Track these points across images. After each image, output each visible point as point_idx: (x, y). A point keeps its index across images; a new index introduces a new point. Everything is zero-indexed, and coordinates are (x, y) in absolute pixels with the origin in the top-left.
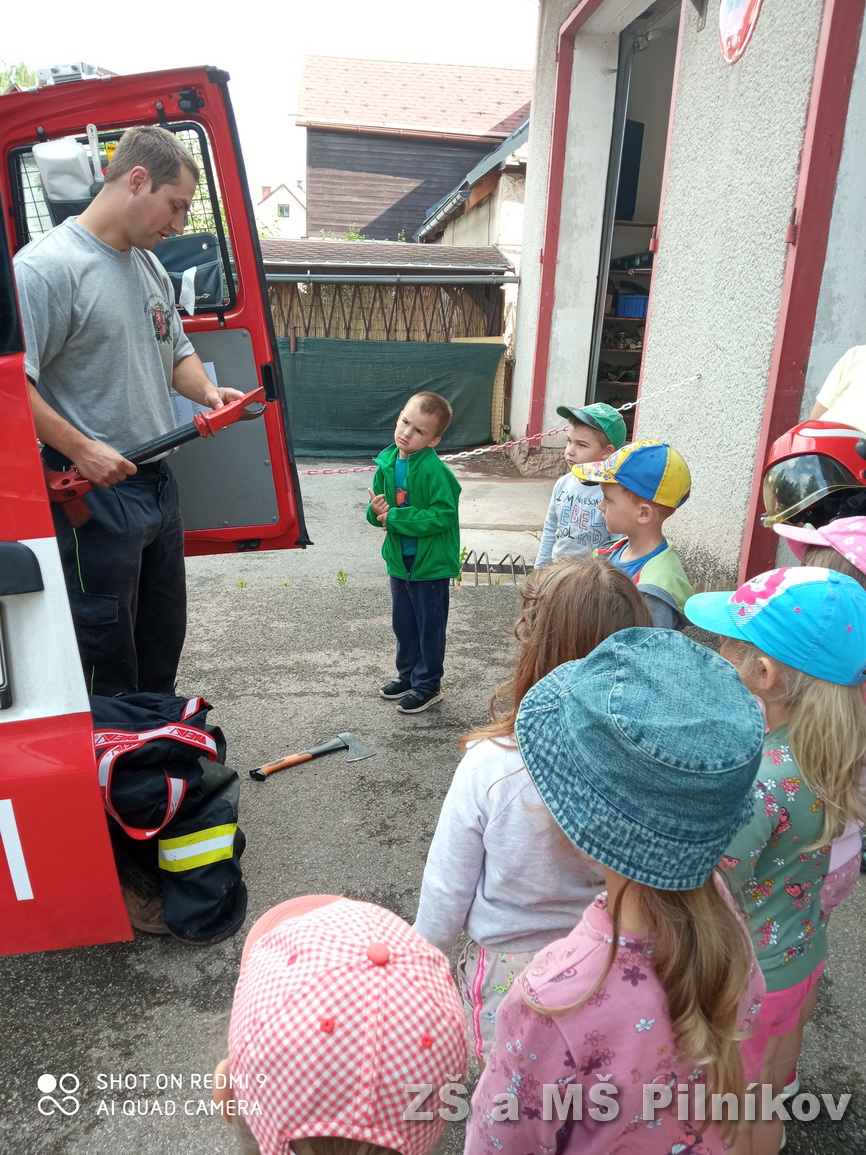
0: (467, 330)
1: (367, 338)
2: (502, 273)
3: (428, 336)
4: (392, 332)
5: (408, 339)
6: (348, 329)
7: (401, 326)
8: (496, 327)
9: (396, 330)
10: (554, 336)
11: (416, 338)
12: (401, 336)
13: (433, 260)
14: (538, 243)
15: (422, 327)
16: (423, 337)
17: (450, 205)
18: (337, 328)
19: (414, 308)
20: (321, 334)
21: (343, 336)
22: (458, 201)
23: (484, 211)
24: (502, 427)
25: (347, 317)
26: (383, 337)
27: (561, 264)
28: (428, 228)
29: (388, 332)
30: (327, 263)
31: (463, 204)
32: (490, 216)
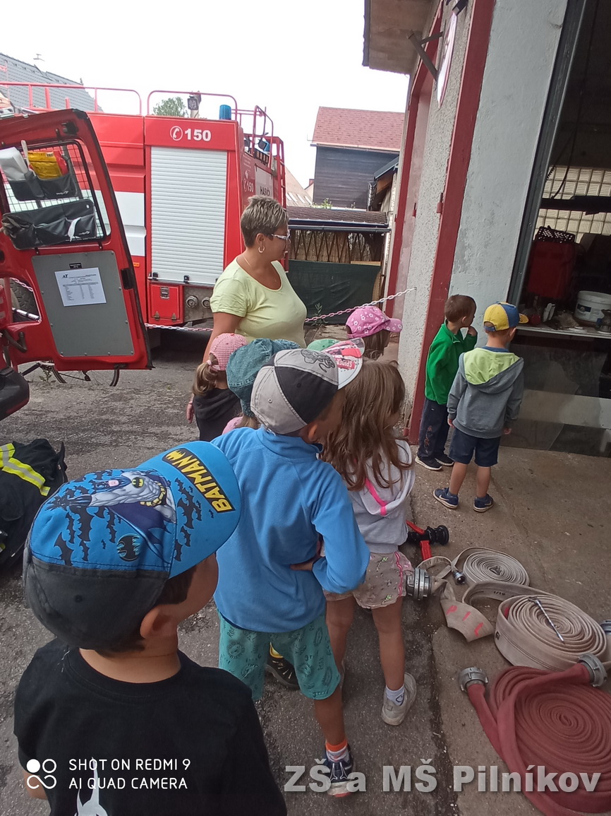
1: (306, 260)
3: (340, 260)
4: (320, 257)
5: (328, 261)
7: (325, 253)
9: (322, 256)
11: (333, 260)
12: (325, 259)
15: (338, 254)
16: (337, 260)
19: (332, 245)
26: (314, 259)
29: (318, 257)
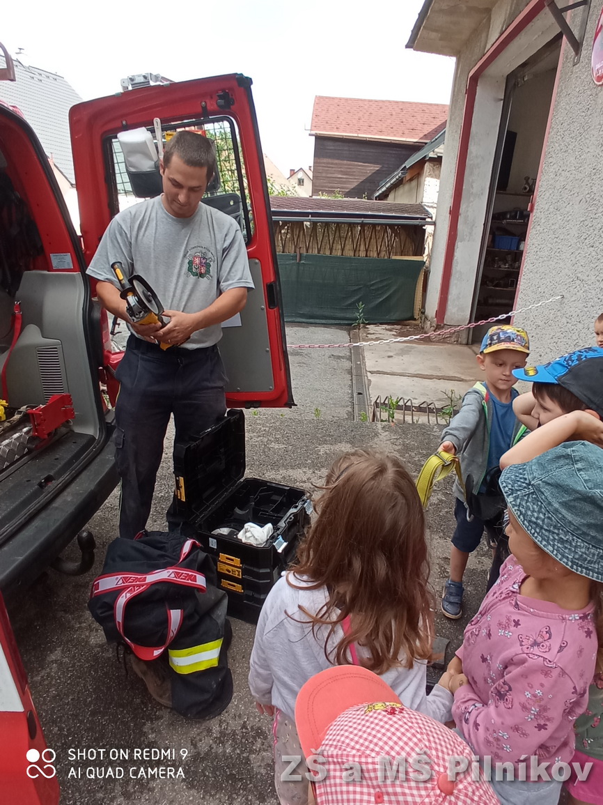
0: (402, 252)
1: (342, 255)
2: (425, 219)
3: (378, 254)
4: (357, 252)
5: (366, 256)
6: (331, 250)
7: (362, 247)
8: (419, 250)
9: (359, 250)
10: (455, 258)
11: (371, 255)
12: (362, 254)
13: (383, 211)
14: (449, 202)
15: (375, 249)
16: (375, 255)
17: (395, 179)
18: (325, 248)
19: (371, 238)
20: (316, 252)
21: (328, 253)
22: (399, 177)
23: (414, 183)
24: (420, 310)
25: (331, 242)
26: (351, 254)
27: (462, 216)
28: (380, 192)
29: (355, 251)
30: (321, 211)
31: (402, 179)
32: (418, 185)
